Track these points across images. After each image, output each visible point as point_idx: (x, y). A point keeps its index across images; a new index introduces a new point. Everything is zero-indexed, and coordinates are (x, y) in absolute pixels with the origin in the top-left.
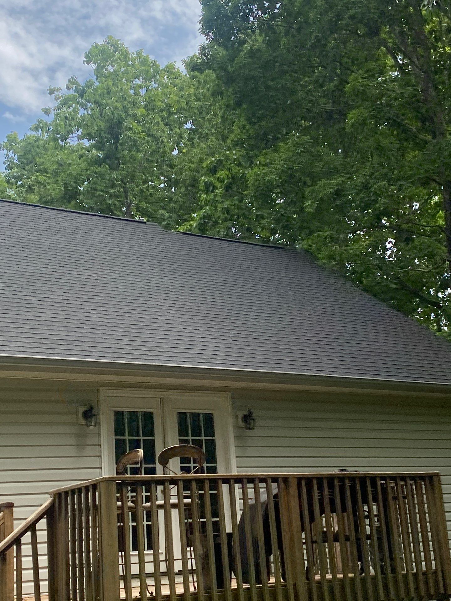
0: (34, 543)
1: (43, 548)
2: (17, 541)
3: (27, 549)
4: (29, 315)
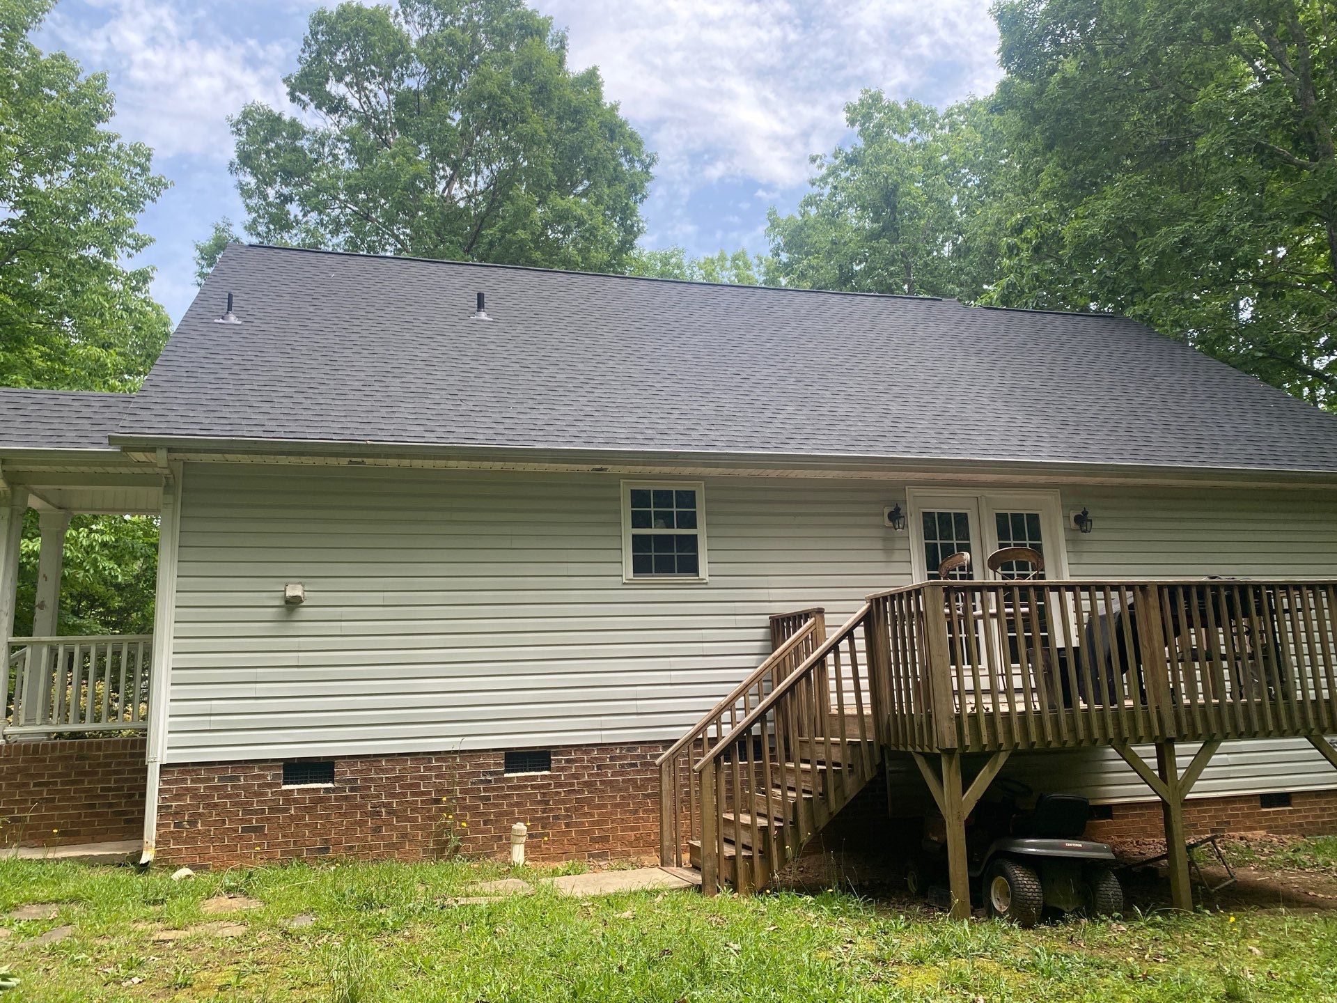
0: (853, 652)
1: (862, 658)
2: (834, 648)
3: (845, 658)
4: (824, 411)
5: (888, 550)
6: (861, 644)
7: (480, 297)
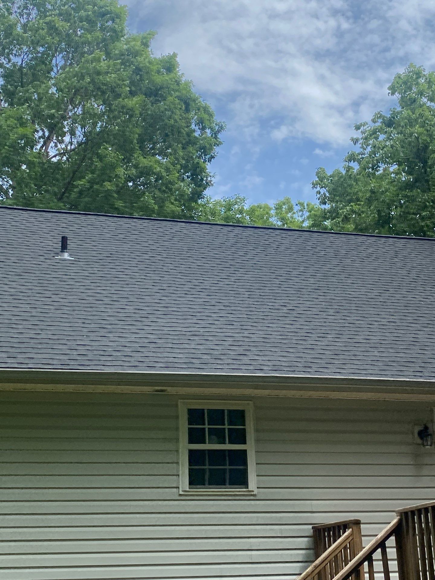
0: (385, 560)
2: (369, 557)
5: (419, 465)
6: (392, 553)
7: (64, 240)
